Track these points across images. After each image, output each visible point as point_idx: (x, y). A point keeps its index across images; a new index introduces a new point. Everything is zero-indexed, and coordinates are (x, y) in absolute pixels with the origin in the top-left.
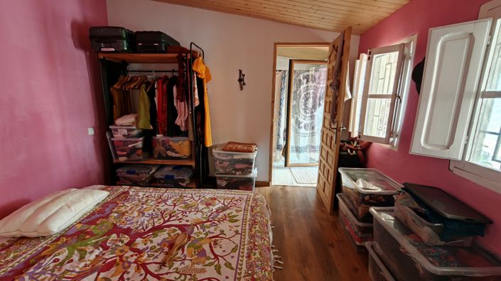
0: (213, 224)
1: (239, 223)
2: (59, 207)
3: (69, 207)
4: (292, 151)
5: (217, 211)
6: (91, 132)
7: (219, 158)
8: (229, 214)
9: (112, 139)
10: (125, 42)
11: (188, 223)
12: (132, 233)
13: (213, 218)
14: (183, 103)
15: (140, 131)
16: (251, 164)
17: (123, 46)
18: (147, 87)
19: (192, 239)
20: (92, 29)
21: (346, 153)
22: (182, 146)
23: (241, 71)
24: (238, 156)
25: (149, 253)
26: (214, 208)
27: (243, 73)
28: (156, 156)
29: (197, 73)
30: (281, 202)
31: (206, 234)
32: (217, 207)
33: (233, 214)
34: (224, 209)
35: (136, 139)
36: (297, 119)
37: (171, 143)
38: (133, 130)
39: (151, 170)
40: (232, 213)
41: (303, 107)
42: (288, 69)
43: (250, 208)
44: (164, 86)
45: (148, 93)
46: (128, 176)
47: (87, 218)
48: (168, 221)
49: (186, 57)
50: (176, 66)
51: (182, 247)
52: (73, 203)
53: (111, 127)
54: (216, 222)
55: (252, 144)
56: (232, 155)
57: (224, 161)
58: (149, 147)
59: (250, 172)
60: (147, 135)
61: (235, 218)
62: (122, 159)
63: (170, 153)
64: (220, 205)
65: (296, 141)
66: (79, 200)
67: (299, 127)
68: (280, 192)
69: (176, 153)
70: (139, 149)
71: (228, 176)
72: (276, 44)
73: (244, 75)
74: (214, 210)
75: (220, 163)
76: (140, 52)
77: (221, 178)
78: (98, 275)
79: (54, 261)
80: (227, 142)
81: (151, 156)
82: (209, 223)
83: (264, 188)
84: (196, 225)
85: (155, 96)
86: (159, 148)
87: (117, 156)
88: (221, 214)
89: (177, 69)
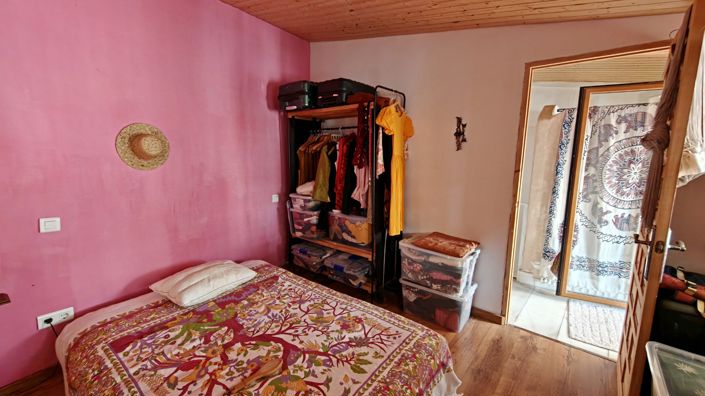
0: (328, 364)
1: (365, 377)
2: (202, 278)
3: (209, 281)
4: (580, 267)
5: (348, 344)
6: (275, 199)
7: (409, 255)
8: (359, 355)
9: (292, 210)
10: (307, 97)
11: (300, 346)
12: (241, 333)
13: (335, 352)
14: (363, 170)
15: (318, 203)
16: (459, 276)
17: (304, 102)
18: (329, 149)
19: (285, 373)
20: (282, 87)
21: (689, 309)
22: (360, 229)
23: (459, 120)
24: (437, 259)
25: (232, 369)
26: (348, 336)
27: (463, 123)
28: (332, 237)
29: (383, 129)
30: (508, 365)
31: (307, 375)
32: (352, 335)
33: (365, 358)
34: (360, 343)
35: (311, 213)
36: (595, 205)
37: (347, 223)
38: (309, 201)
39: (325, 254)
40: (366, 354)
41: (614, 180)
42: (575, 105)
43: (399, 356)
44: (345, 147)
45: (329, 157)
46: (301, 255)
47: (223, 298)
48: (283, 333)
49: (368, 106)
50: (354, 121)
51: (264, 379)
52: (215, 277)
53: (291, 196)
54: (334, 360)
55: (470, 242)
56: (429, 255)
57: (414, 262)
58: (324, 223)
59: (456, 291)
60: (324, 209)
61: (363, 366)
62: (299, 234)
63: (346, 236)
64: (361, 334)
65: (592, 246)
66: (221, 275)
67: (600, 222)
68: (518, 344)
69: (353, 237)
70: (314, 225)
71: (420, 287)
72: (528, 66)
73: (464, 126)
74: (346, 340)
75: (409, 264)
76: (321, 108)
77: (408, 288)
78: (176, 371)
79: (165, 337)
80: (432, 231)
81: (327, 236)
82: (323, 358)
83: (488, 324)
84: (304, 353)
85: (335, 160)
86: (335, 228)
87: (295, 230)
88: (351, 350)
89: (356, 124)
